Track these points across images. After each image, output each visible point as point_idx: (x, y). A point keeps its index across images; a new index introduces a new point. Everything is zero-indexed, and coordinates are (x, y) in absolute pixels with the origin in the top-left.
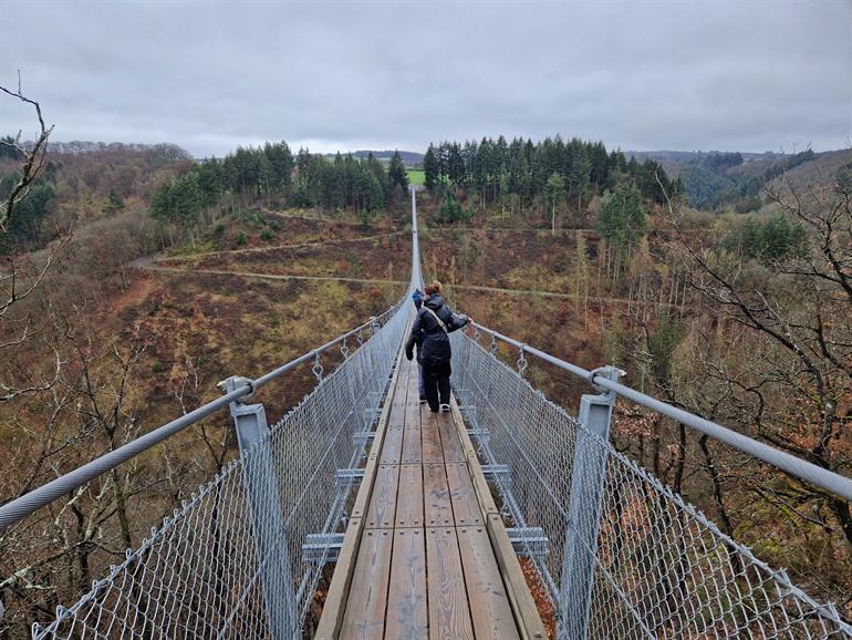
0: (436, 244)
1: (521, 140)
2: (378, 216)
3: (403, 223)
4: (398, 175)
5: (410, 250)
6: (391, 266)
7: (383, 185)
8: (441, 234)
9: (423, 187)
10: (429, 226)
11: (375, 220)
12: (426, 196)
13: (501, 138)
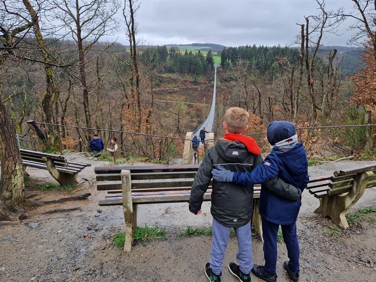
0: (224, 90)
1: (263, 46)
2: (201, 78)
3: (211, 81)
4: (210, 60)
5: (213, 92)
6: (205, 99)
7: (204, 65)
8: (226, 86)
9: (220, 66)
10: (221, 82)
11: (199, 79)
12: (221, 69)
13: (254, 45)
